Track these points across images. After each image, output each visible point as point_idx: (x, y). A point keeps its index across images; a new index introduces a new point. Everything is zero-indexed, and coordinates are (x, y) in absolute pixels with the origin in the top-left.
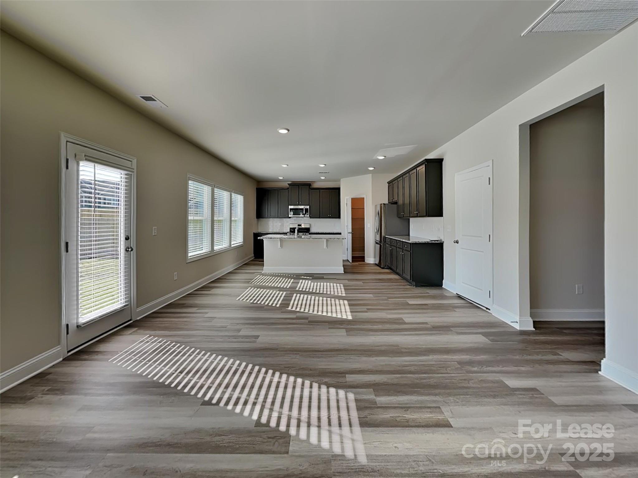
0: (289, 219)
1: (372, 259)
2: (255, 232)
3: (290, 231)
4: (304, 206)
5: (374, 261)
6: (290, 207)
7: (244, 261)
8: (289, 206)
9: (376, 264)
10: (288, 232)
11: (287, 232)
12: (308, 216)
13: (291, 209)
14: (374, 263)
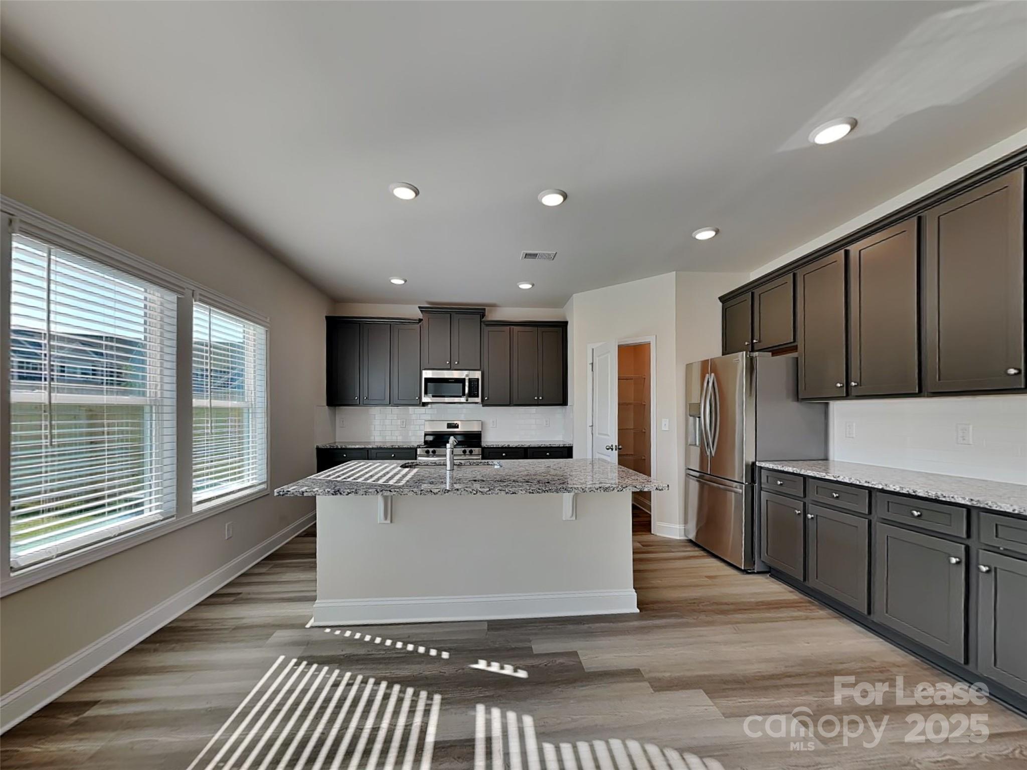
0: (422, 410)
1: (677, 526)
2: (321, 445)
3: (426, 442)
4: (466, 372)
5: (683, 533)
6: (427, 374)
7: (266, 549)
8: (424, 372)
9: (690, 541)
10: (419, 447)
11: (415, 445)
12: (479, 400)
13: (428, 380)
14: (683, 538)
